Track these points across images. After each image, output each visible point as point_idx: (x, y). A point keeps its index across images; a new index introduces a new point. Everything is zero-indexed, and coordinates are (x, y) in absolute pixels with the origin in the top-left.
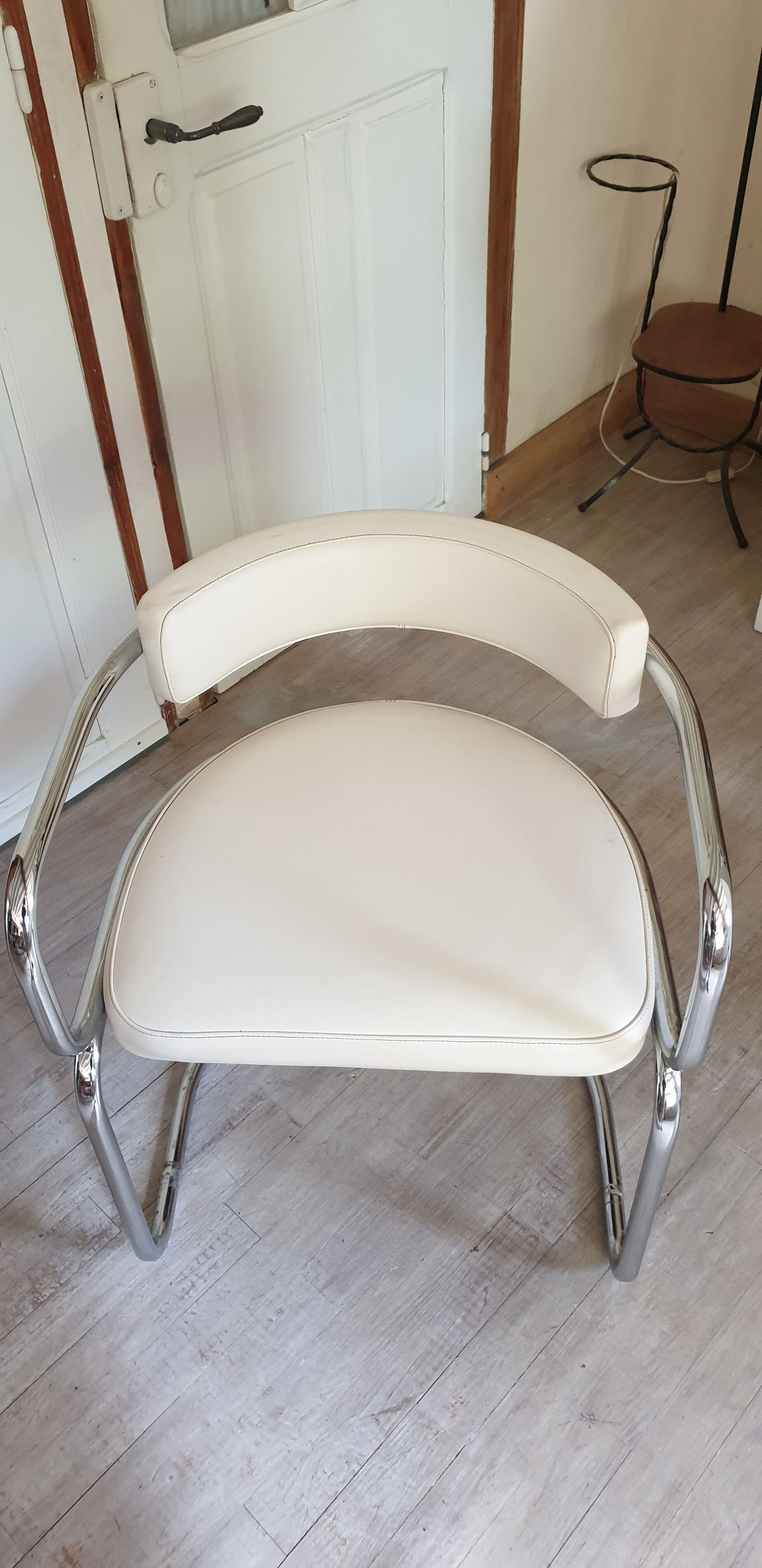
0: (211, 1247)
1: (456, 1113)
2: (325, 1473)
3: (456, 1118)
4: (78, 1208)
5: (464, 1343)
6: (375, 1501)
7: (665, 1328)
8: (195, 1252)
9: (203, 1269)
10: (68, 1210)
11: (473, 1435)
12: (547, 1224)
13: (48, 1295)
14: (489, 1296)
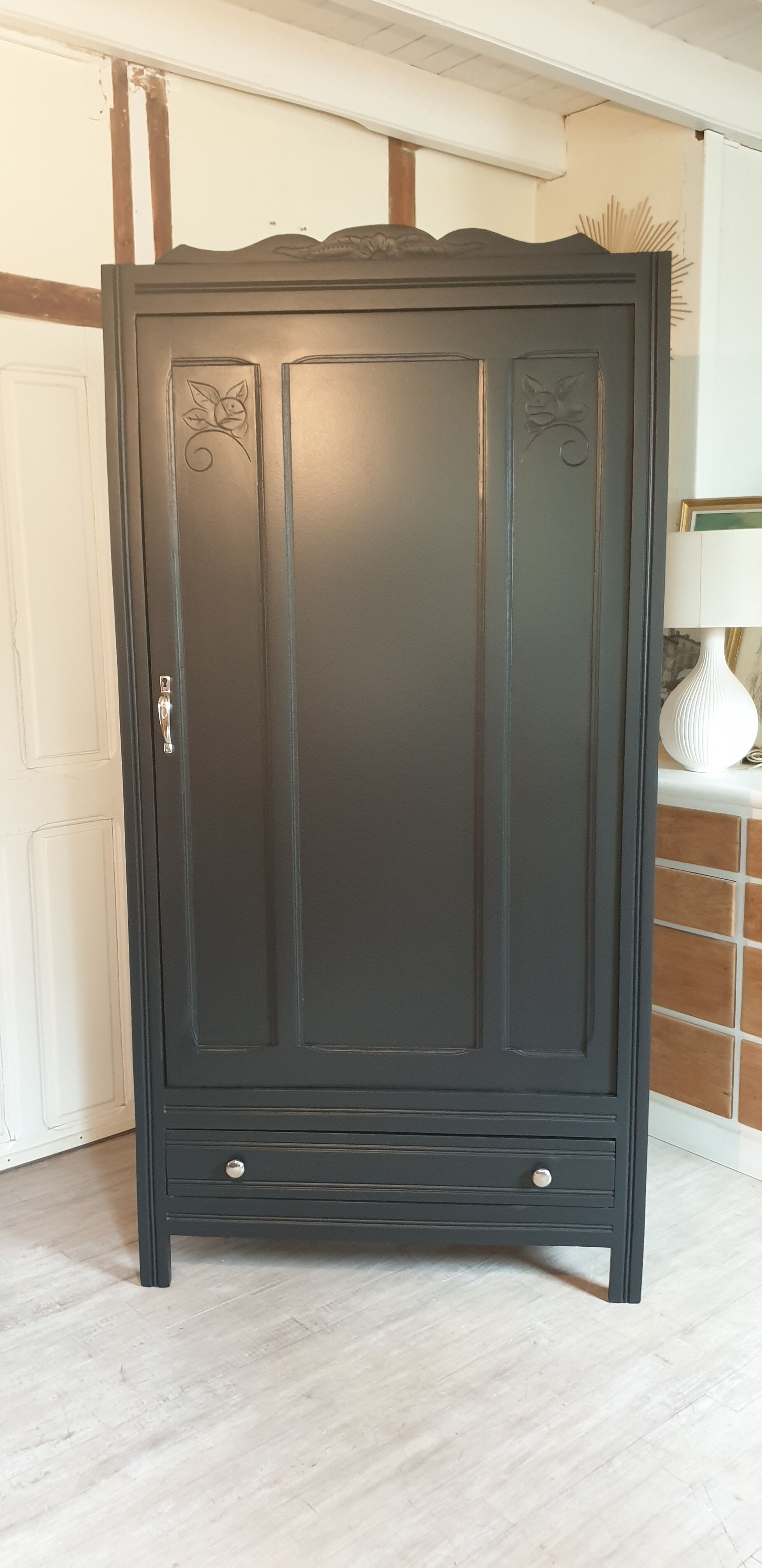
0: (111, 1317)
1: (279, 1279)
2: (143, 1403)
3: (279, 1281)
4: (40, 1297)
5: (246, 1363)
6: (168, 1415)
7: (369, 1367)
8: (101, 1319)
9: (103, 1325)
10: (33, 1298)
11: (235, 1397)
12: (316, 1324)
13: (9, 1327)
14: (268, 1347)
